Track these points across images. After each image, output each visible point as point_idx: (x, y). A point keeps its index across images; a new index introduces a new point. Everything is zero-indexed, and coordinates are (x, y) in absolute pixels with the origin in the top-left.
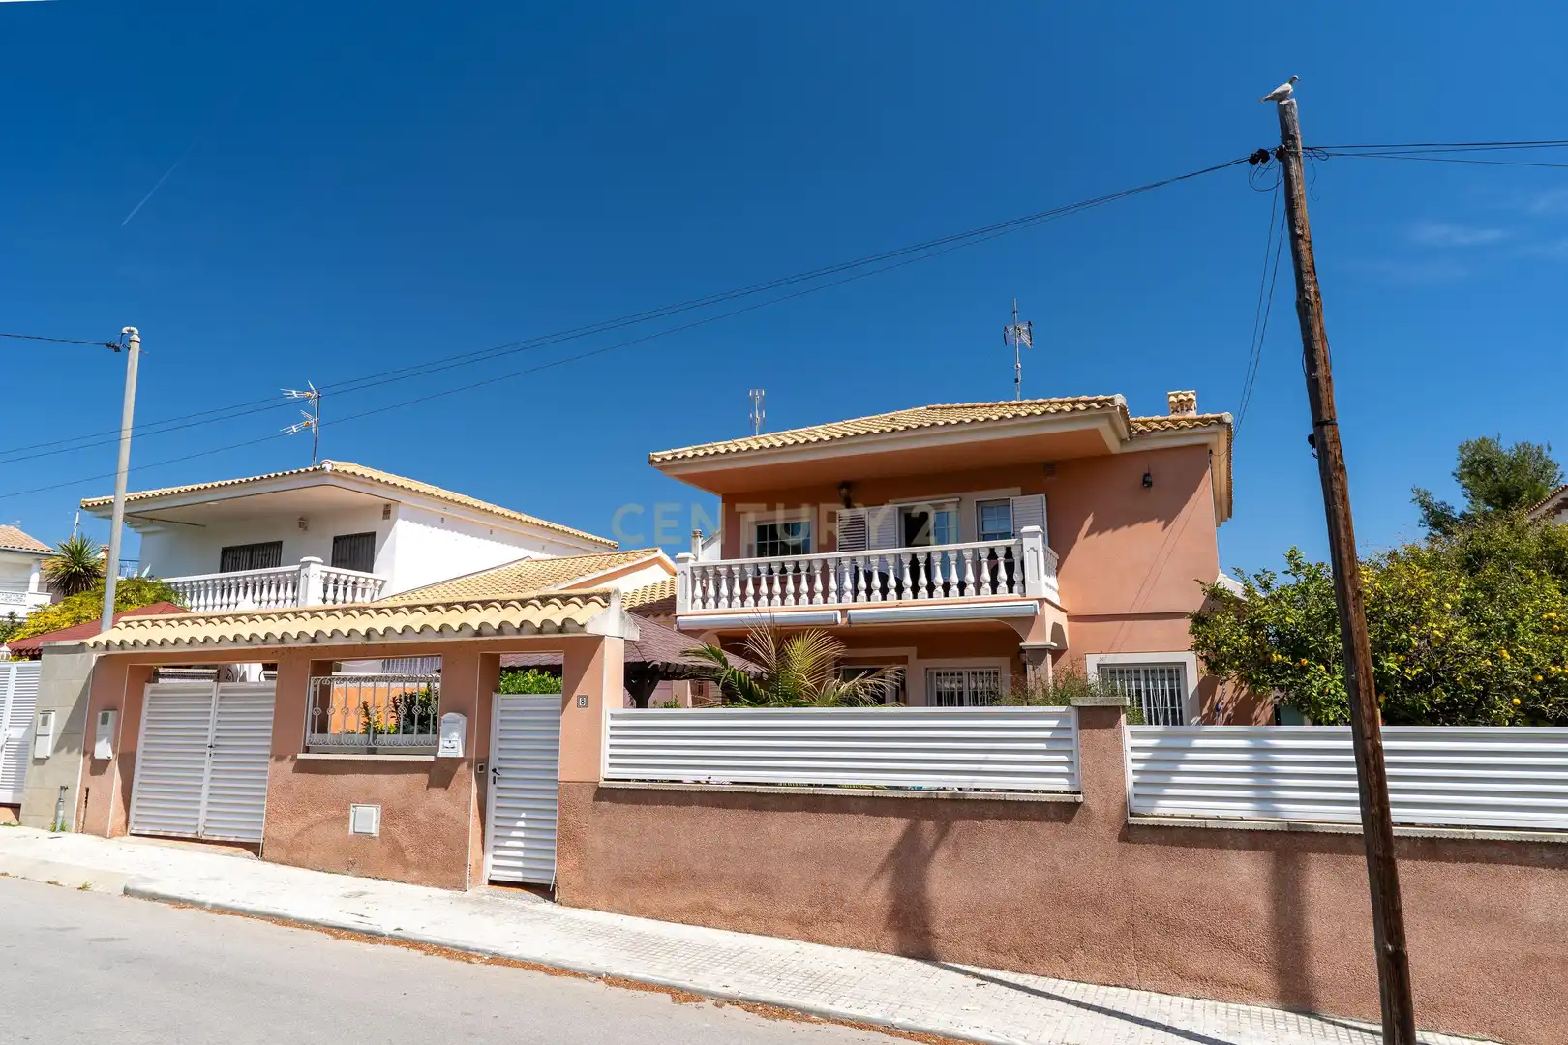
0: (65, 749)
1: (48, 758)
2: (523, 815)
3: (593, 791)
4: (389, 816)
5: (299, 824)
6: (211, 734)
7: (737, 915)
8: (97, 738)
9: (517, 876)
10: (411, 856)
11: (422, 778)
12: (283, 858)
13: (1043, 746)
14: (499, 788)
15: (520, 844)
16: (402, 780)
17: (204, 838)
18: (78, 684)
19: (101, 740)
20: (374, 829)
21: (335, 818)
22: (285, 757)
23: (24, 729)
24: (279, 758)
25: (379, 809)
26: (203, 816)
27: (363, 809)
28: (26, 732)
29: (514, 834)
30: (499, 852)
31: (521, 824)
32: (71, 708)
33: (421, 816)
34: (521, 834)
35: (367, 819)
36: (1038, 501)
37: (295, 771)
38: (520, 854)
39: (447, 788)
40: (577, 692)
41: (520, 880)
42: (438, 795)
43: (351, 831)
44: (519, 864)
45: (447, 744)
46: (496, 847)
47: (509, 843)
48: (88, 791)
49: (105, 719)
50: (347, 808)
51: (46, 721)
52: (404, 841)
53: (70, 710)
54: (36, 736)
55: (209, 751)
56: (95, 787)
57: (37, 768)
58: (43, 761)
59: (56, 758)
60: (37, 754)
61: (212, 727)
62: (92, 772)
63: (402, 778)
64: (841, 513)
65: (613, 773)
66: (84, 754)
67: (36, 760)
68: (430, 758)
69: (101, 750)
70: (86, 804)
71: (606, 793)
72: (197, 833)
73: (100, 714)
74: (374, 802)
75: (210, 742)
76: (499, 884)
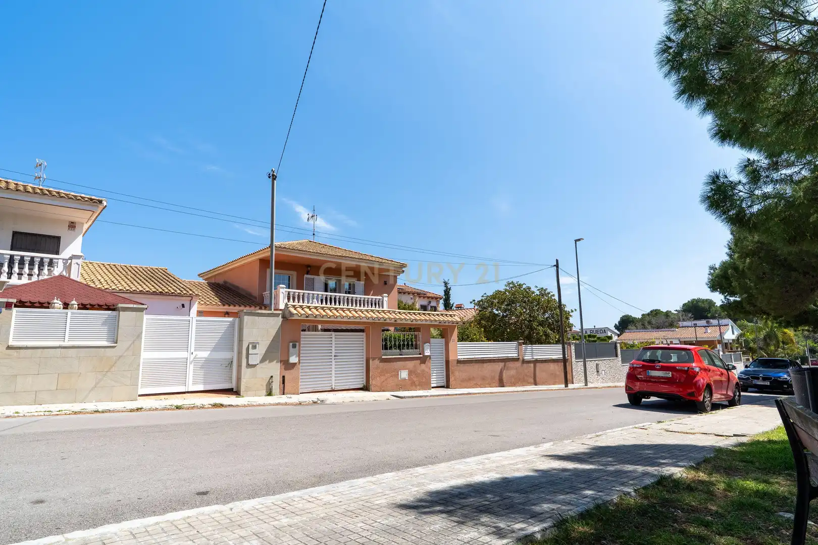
0: (268, 361)
1: (258, 364)
3: (456, 362)
4: (410, 373)
5: (383, 378)
6: (334, 351)
8: (290, 354)
9: (435, 385)
10: (417, 383)
11: (419, 362)
12: (379, 390)
13: (514, 349)
14: (433, 363)
15: (435, 377)
17: (335, 389)
18: (273, 332)
19: (293, 356)
20: (406, 377)
21: (395, 375)
22: (377, 358)
23: (209, 352)
24: (374, 359)
25: (408, 371)
26: (333, 382)
27: (402, 372)
28: (210, 354)
29: (434, 374)
30: (433, 380)
31: (435, 372)
32: (270, 341)
33: (418, 372)
35: (404, 374)
36: (362, 283)
37: (380, 362)
38: (438, 379)
40: (452, 338)
41: (438, 386)
42: (423, 366)
43: (400, 379)
44: (438, 382)
45: (426, 352)
47: (433, 377)
48: (284, 377)
49: (294, 346)
50: (398, 372)
51: (254, 347)
52: (415, 379)
53: (268, 342)
54: (248, 354)
55: (333, 358)
56: (288, 375)
57: (249, 369)
58: (254, 366)
59: (261, 364)
60: (250, 363)
61: (333, 349)
62: (286, 369)
63: (413, 362)
64: (306, 276)
65: (459, 357)
66: (281, 362)
67: (249, 366)
68: (422, 356)
69: (293, 359)
70: (284, 383)
71: (459, 362)
72: (332, 388)
73: (291, 344)
74: (406, 369)
75: (333, 354)
76: (433, 388)
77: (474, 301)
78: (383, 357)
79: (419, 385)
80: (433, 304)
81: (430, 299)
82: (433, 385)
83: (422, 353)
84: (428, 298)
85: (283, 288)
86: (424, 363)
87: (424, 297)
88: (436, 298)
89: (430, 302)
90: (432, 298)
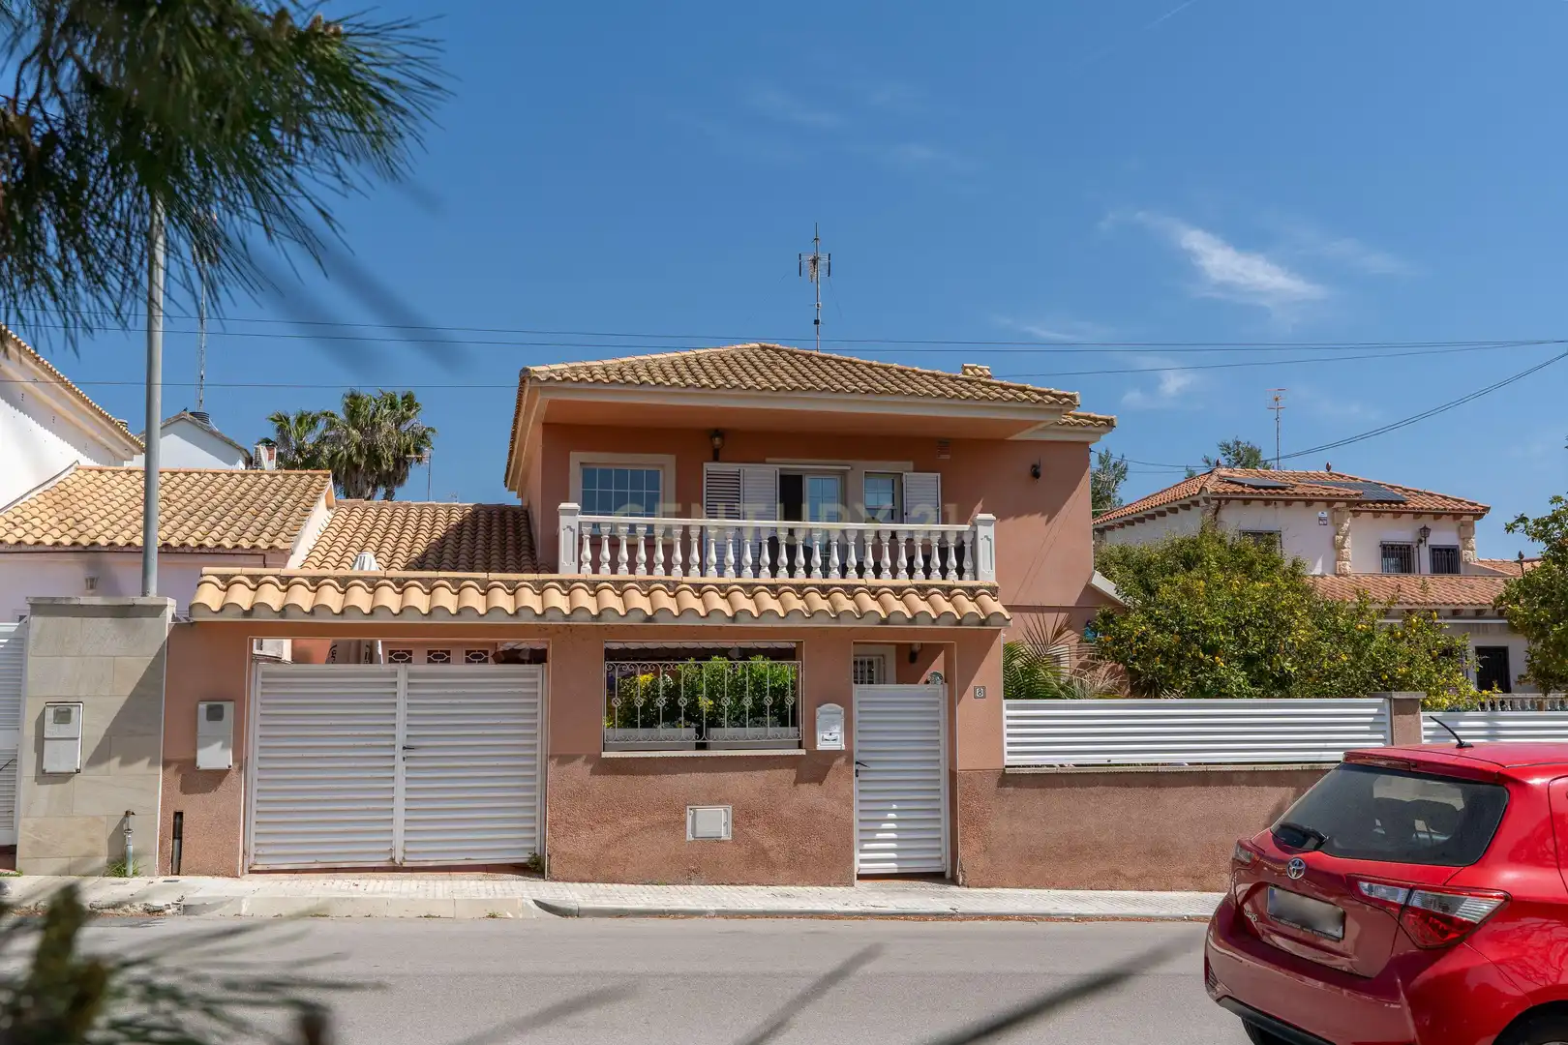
1: (78, 771)
2: (895, 807)
3: (995, 777)
4: (743, 817)
5: (606, 833)
6: (401, 732)
7: (1142, 876)
8: (199, 740)
9: (892, 867)
10: (779, 857)
11: (790, 774)
12: (589, 876)
13: (1367, 728)
14: (860, 781)
15: (892, 835)
16: (760, 777)
17: (405, 864)
18: (138, 666)
19: (210, 744)
20: (724, 832)
21: (666, 824)
22: (579, 756)
24: (565, 759)
25: (730, 811)
26: (399, 838)
27: (704, 812)
29: (883, 826)
30: (867, 846)
31: (893, 816)
32: (126, 698)
33: (786, 813)
34: (893, 826)
35: (713, 821)
36: (932, 479)
37: (593, 772)
38: (893, 845)
39: (821, 783)
40: (974, 683)
41: (896, 871)
42: (810, 793)
43: (690, 837)
44: (893, 855)
45: (826, 737)
46: (863, 841)
47: (879, 836)
48: (179, 815)
49: (215, 714)
50: (681, 812)
51: (63, 716)
52: (768, 842)
53: (118, 703)
54: (40, 740)
55: (399, 753)
56: (195, 807)
57: (46, 789)
58: (64, 777)
59: (92, 771)
60: (49, 766)
61: (401, 720)
62: (187, 788)
63: (758, 774)
64: (710, 467)
65: (1009, 760)
66: (166, 764)
67: (44, 776)
68: (802, 752)
69: (213, 756)
70: (178, 834)
71: (1009, 779)
72: (393, 860)
73: (203, 707)
74: (720, 802)
75: (401, 740)
76: (861, 877)
77: (1523, 519)
78: (605, 755)
79: (791, 864)
80: (1443, 536)
81: (1427, 521)
82: (859, 867)
83: (806, 741)
84: (1418, 514)
85: (572, 512)
86: (819, 779)
87: (1397, 514)
88: (1457, 515)
89: (1425, 531)
90: (1437, 515)
